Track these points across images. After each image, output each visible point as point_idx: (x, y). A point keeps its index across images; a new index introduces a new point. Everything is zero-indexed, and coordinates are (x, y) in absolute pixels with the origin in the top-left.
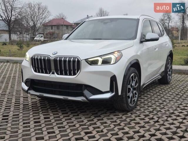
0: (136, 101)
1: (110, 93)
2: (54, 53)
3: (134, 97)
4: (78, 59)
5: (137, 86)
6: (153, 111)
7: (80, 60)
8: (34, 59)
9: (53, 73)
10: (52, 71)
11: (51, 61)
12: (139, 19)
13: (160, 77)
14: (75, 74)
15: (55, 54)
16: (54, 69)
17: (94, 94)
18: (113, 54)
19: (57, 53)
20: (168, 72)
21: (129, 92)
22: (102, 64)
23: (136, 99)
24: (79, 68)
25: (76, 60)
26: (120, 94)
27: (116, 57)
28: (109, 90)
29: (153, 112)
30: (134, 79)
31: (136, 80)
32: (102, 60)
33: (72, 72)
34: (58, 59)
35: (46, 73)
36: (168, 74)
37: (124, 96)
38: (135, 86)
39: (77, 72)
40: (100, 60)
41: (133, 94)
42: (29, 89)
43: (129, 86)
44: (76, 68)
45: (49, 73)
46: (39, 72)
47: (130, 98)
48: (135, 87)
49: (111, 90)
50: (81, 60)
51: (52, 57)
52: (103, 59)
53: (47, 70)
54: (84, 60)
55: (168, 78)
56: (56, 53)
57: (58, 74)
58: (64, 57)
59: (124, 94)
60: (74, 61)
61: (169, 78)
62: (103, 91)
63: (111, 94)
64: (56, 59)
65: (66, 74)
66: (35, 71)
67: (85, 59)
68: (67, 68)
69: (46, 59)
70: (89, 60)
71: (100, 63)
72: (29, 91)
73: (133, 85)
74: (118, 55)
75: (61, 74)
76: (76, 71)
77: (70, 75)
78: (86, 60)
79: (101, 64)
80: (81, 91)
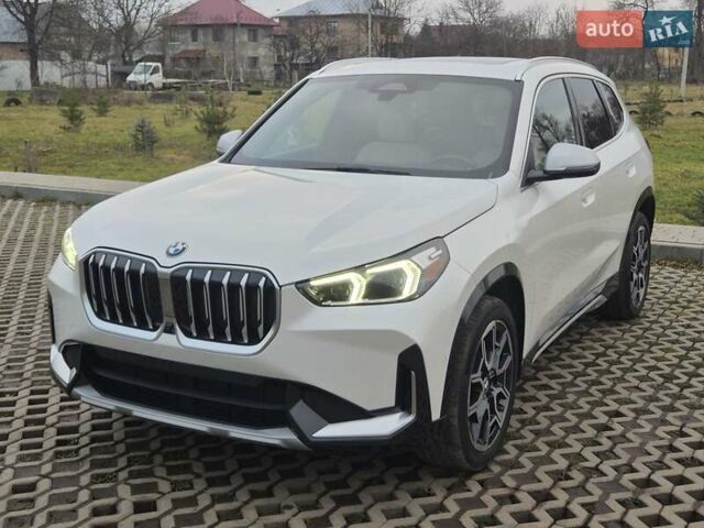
0: (500, 425)
1: (398, 415)
2: (172, 251)
3: (493, 412)
4: (267, 278)
5: (505, 367)
6: (569, 468)
7: (276, 285)
8: (95, 264)
9: (170, 330)
10: (165, 319)
11: (161, 282)
12: (519, 84)
13: (602, 299)
14: (254, 340)
15: (178, 253)
16: (173, 315)
18: (408, 258)
19: (184, 249)
20: (635, 276)
21: (474, 399)
22: (364, 297)
23: (501, 417)
24: (271, 318)
25: (261, 284)
26: (436, 415)
27: (423, 267)
28: (392, 403)
29: (568, 478)
30: (495, 343)
31: (502, 345)
32: (364, 282)
33: (245, 331)
34: (188, 277)
35: (142, 326)
36: (632, 284)
37: (455, 422)
38: (500, 367)
39: (265, 333)
40: (358, 284)
41: (491, 401)
42: (75, 382)
43: (476, 377)
44: (260, 315)
45: (155, 329)
46: (114, 320)
47: (480, 421)
48: (499, 372)
49: (402, 404)
50: (280, 287)
51: (166, 265)
52: (370, 278)
53: (146, 315)
54: (293, 286)
55: (634, 296)
56: (180, 247)
57: (188, 334)
58: (212, 269)
59: (455, 411)
60: (252, 288)
61: (638, 294)
62: (370, 407)
63: (401, 417)
64: (180, 274)
65: (220, 338)
66: (100, 314)
67: (297, 283)
68: (226, 314)
69: (142, 270)
70: (313, 283)
71: (356, 294)
72: (77, 390)
73: (489, 367)
74: (430, 258)
75: (202, 335)
76: (261, 328)
77: (237, 340)
78: (302, 286)
79: (360, 301)
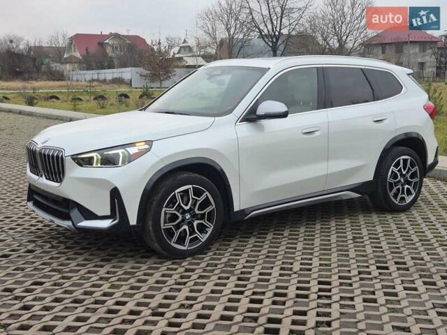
0: (203, 240)
2: (44, 141)
5: (207, 211)
9: (42, 176)
10: (41, 171)
12: (267, 69)
16: (41, 168)
17: (87, 219)
18: (124, 148)
22: (100, 165)
24: (63, 171)
27: (131, 153)
28: (108, 213)
29: (215, 266)
32: (100, 157)
33: (58, 177)
34: (43, 152)
39: (63, 178)
40: (97, 158)
41: (190, 226)
48: (198, 212)
50: (65, 157)
51: (39, 147)
53: (37, 170)
54: (70, 157)
56: (47, 140)
57: (47, 179)
58: (50, 149)
60: (58, 157)
62: (100, 214)
65: (53, 179)
68: (52, 169)
70: (79, 156)
71: (95, 163)
73: (186, 208)
77: (56, 180)
78: (74, 157)
80: (67, 211)
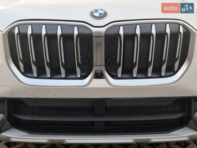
4: (184, 26)
7: (193, 30)
8: (23, 36)
9: (99, 76)
15: (102, 16)
25: (181, 30)
33: (164, 68)
34: (121, 32)
44: (178, 54)
45: (83, 77)
46: (41, 76)
51: (98, 26)
57: (115, 77)
60: (175, 35)
64: (112, 32)
68: (151, 56)
69: (76, 33)
76: (177, 64)
